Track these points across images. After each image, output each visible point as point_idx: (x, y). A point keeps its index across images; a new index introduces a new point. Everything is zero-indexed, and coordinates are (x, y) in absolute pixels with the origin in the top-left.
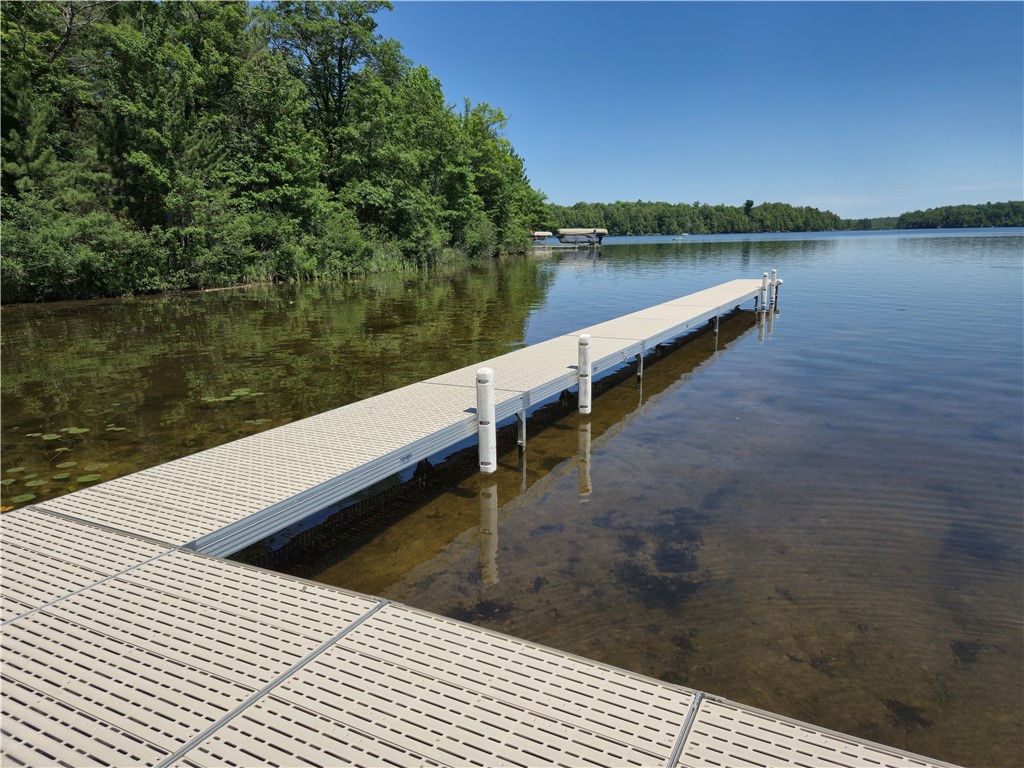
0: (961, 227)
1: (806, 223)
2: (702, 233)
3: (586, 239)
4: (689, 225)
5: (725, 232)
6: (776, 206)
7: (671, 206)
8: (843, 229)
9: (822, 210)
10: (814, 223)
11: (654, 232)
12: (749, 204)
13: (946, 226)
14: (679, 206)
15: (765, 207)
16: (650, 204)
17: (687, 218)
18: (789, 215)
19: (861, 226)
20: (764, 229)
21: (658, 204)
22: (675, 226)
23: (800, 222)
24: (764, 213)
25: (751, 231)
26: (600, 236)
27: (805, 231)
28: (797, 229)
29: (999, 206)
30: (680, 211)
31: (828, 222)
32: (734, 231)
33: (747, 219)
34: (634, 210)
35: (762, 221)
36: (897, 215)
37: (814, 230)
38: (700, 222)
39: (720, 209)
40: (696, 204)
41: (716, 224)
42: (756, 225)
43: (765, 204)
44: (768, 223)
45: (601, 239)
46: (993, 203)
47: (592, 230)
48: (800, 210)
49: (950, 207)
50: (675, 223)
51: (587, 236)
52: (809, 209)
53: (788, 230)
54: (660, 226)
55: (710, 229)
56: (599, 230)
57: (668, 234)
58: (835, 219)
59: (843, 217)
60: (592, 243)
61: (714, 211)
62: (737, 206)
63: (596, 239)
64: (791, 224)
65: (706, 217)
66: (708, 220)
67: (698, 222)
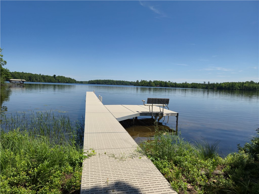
0: (100, 84)
1: (69, 81)
2: (43, 82)
3: (19, 82)
4: (39, 80)
5: (49, 82)
6: (62, 77)
7: (33, 74)
8: (77, 83)
9: (72, 78)
10: (70, 81)
11: (28, 81)
12: (55, 76)
13: (97, 84)
14: (35, 74)
15: (59, 77)
16: (26, 73)
17: (38, 78)
18: (65, 79)
19: (81, 83)
20: (59, 82)
21: (29, 73)
22: (34, 80)
23: (68, 81)
24: (59, 78)
25: (56, 82)
26: (23, 81)
27: (69, 83)
28: (67, 83)
29: (106, 80)
30: (36, 76)
31: (74, 81)
32: (51, 82)
33: (54, 79)
34: (21, 74)
35: (58, 80)
36: (88, 81)
37: (71, 83)
38: (42, 79)
39: (47, 76)
40: (40, 74)
41: (46, 80)
42: (57, 81)
43: (59, 76)
44: (60, 81)
45: (23, 82)
46: (105, 80)
47: (21, 80)
48: (67, 78)
49: (98, 80)
50: (35, 79)
51: (19, 81)
52: (69, 78)
53: (65, 82)
54: (30, 80)
55: (45, 81)
56: (23, 80)
57: (32, 82)
58: (75, 81)
59: (77, 81)
60: (21, 83)
61: (45, 77)
62: (51, 76)
63: (22, 82)
64: (65, 81)
65: (43, 78)
66: (44, 79)
67: (41, 79)
